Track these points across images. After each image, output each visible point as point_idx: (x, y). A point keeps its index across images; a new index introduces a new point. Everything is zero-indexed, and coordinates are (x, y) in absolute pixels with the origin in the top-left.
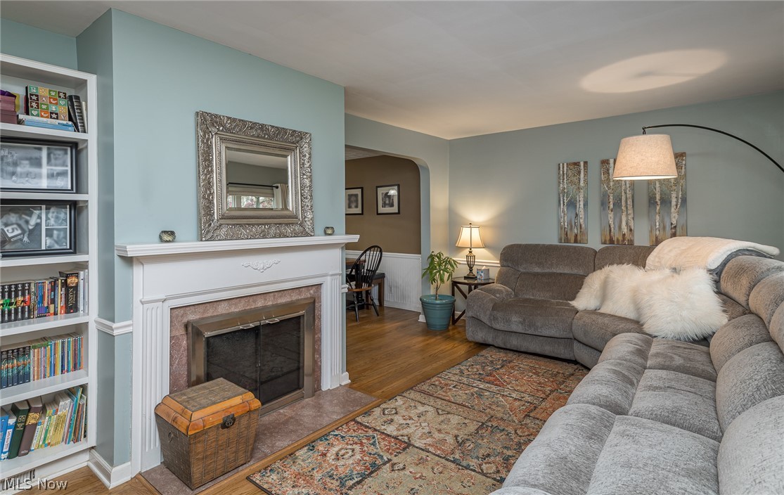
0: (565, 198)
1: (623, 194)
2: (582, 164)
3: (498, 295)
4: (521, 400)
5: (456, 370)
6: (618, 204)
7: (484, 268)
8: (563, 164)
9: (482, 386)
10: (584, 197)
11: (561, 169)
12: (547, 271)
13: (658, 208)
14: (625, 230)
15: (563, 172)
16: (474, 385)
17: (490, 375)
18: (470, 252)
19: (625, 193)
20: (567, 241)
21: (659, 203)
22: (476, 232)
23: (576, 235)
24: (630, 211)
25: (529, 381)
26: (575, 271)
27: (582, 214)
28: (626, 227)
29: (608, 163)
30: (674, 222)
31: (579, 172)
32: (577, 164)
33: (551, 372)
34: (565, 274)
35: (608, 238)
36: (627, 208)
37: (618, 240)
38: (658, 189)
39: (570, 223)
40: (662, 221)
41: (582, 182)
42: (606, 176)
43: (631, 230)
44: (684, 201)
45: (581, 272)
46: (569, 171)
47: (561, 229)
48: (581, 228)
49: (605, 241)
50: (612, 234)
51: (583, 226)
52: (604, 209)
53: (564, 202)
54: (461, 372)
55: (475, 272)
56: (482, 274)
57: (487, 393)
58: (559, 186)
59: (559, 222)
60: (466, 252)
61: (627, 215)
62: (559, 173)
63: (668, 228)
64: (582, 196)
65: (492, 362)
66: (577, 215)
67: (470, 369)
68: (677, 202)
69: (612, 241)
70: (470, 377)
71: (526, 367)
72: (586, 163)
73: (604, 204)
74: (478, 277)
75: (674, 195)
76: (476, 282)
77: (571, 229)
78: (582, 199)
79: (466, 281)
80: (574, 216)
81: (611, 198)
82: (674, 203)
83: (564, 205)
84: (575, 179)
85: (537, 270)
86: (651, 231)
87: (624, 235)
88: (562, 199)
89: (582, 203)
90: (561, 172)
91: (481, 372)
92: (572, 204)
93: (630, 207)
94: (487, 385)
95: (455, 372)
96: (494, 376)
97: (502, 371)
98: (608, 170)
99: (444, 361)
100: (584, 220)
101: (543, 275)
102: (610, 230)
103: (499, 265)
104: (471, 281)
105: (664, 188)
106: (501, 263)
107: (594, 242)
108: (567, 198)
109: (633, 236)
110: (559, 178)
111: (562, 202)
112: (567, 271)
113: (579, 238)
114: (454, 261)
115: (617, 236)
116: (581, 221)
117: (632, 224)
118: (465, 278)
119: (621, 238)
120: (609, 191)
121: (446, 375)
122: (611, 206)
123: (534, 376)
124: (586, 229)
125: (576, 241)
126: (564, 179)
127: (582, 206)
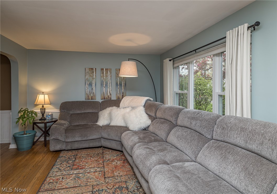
0: (88, 82)
1: (108, 81)
2: (94, 69)
3: (65, 126)
4: (96, 172)
5: (55, 169)
6: (106, 85)
7: (50, 114)
8: (87, 68)
9: (75, 172)
10: (95, 82)
11: (86, 70)
12: (83, 112)
13: (119, 86)
14: (109, 94)
15: (87, 71)
16: (71, 173)
17: (74, 165)
18: (43, 107)
19: (109, 81)
20: (89, 99)
21: (119, 85)
22: (46, 96)
23: (92, 97)
24: (110, 88)
25: (92, 161)
26: (94, 111)
27: (94, 89)
28: (109, 93)
29: (103, 70)
30: (123, 91)
31: (93, 72)
32: (92, 69)
33: (95, 154)
34: (90, 112)
35: (103, 97)
36: (109, 86)
37: (106, 98)
38: (119, 80)
39: (90, 92)
40: (120, 91)
41: (94, 76)
42: (103, 74)
43: (111, 94)
44: (125, 84)
45: (96, 111)
46: (90, 71)
47: (86, 94)
48: (94, 94)
49: (102, 98)
50: (105, 96)
51: (95, 93)
52: (102, 87)
53: (87, 84)
54: (59, 169)
55: (45, 116)
56: (50, 117)
57: (81, 175)
58: (85, 77)
59: (85, 92)
60: (41, 106)
61: (109, 89)
62: (85, 72)
63: (121, 93)
64: (94, 81)
65: (69, 158)
66: (92, 89)
67: (62, 166)
68: (124, 85)
69: (104, 99)
70: (65, 170)
71: (85, 155)
72: (95, 69)
73: (102, 85)
74: (47, 118)
75: (123, 83)
76: (46, 121)
77: (90, 94)
78: (94, 83)
79: (40, 122)
80: (91, 89)
81: (104, 82)
82: (123, 85)
83: (87, 85)
84: (91, 75)
85: (79, 112)
86: (116, 95)
87: (108, 96)
88: (86, 82)
89: (94, 84)
90: (86, 72)
91: (69, 165)
92: (90, 84)
93: (110, 86)
94: (77, 171)
95: (56, 171)
96: (76, 165)
97: (77, 161)
98: (103, 72)
99: (45, 166)
100: (95, 91)
101: (81, 114)
102: (104, 95)
103: (59, 112)
104: (43, 121)
105: (120, 80)
106: (60, 111)
107: (99, 99)
108: (89, 82)
109: (111, 96)
110: (85, 74)
111: (86, 84)
112: (91, 111)
113: (93, 98)
114: (35, 112)
115: (106, 96)
116: (94, 91)
117: (111, 92)
118: (40, 120)
119: (107, 97)
120: (104, 80)
121: (53, 174)
122: (104, 86)
123: (92, 158)
124: (96, 94)
125: (92, 99)
126: (87, 74)
127: (94, 85)
